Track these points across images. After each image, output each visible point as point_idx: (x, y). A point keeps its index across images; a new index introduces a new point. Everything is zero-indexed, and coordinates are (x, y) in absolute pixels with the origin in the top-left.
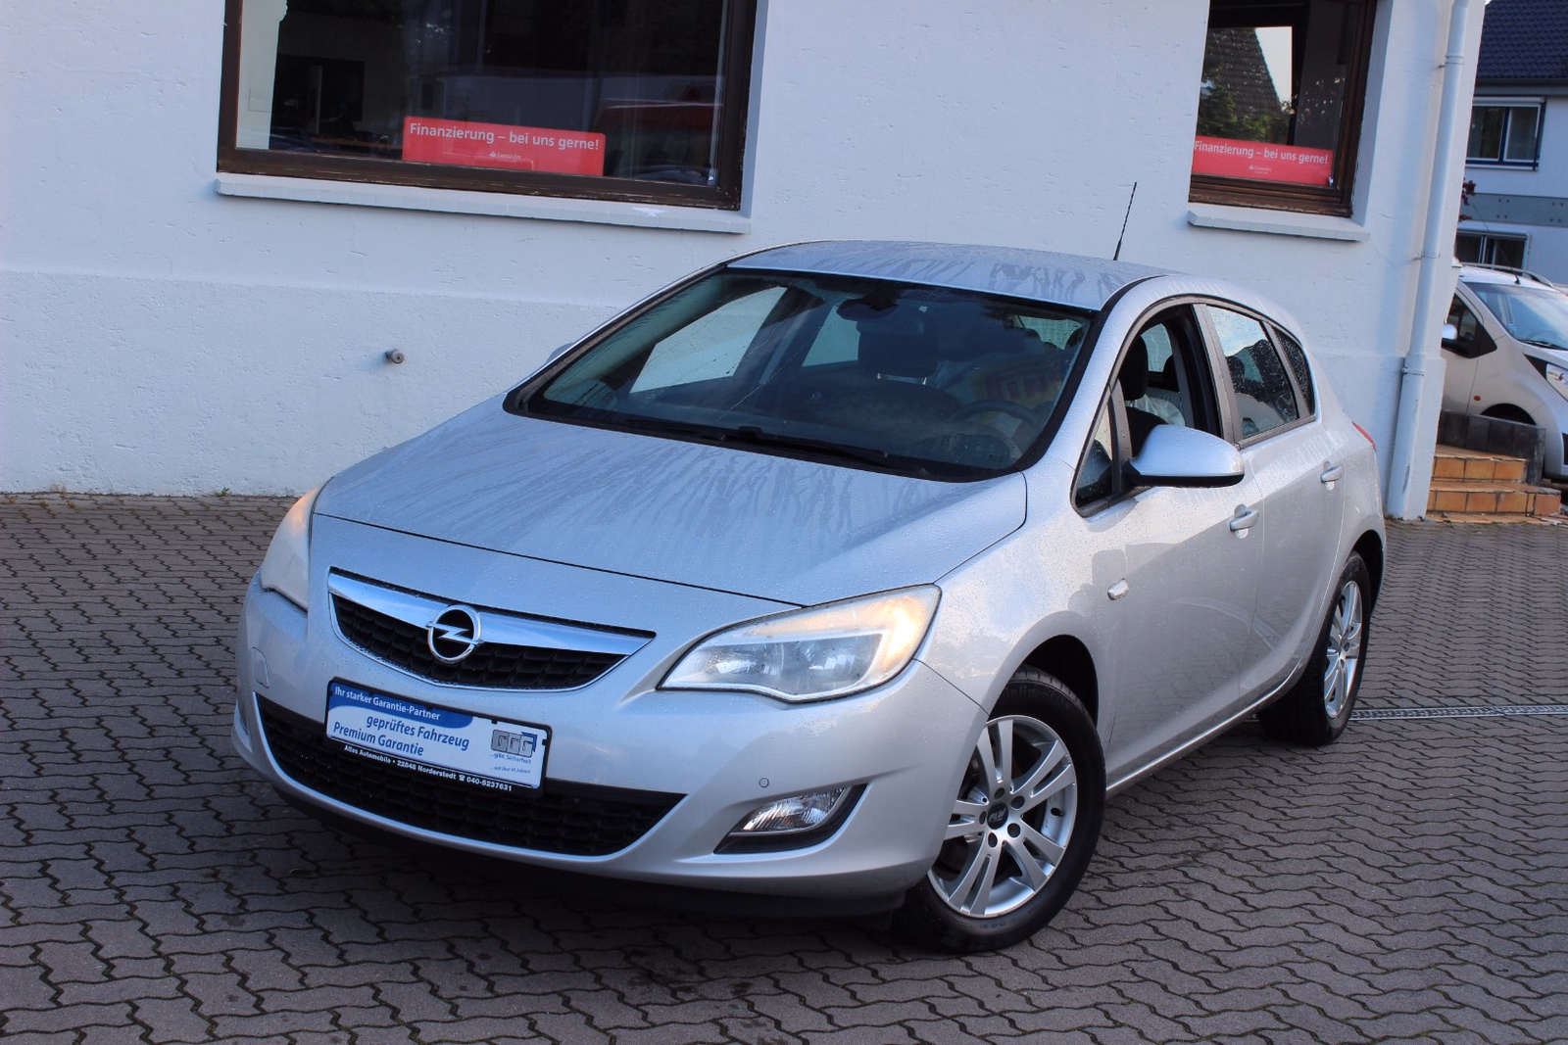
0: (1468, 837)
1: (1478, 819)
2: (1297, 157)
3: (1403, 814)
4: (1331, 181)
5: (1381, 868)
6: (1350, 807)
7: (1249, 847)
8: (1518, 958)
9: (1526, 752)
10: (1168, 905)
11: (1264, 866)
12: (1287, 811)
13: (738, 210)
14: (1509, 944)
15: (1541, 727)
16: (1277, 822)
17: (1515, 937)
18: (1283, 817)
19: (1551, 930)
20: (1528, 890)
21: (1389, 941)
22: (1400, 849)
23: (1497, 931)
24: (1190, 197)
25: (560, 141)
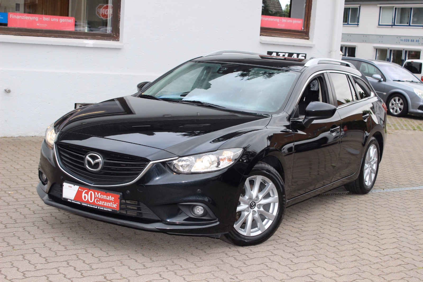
0: (360, 234)
1: (362, 228)
2: (292, 22)
3: (339, 228)
4: (303, 29)
5: (334, 247)
6: (322, 226)
7: (291, 242)
8: (381, 276)
9: (374, 205)
10: (267, 264)
11: (296, 248)
12: (302, 229)
13: (119, 41)
14: (377, 271)
15: (377, 196)
16: (300, 233)
17: (379, 268)
18: (301, 231)
19: (390, 265)
20: (381, 252)
21: (339, 272)
22: (339, 240)
23: (373, 267)
24: (260, 34)
25: (60, 19)
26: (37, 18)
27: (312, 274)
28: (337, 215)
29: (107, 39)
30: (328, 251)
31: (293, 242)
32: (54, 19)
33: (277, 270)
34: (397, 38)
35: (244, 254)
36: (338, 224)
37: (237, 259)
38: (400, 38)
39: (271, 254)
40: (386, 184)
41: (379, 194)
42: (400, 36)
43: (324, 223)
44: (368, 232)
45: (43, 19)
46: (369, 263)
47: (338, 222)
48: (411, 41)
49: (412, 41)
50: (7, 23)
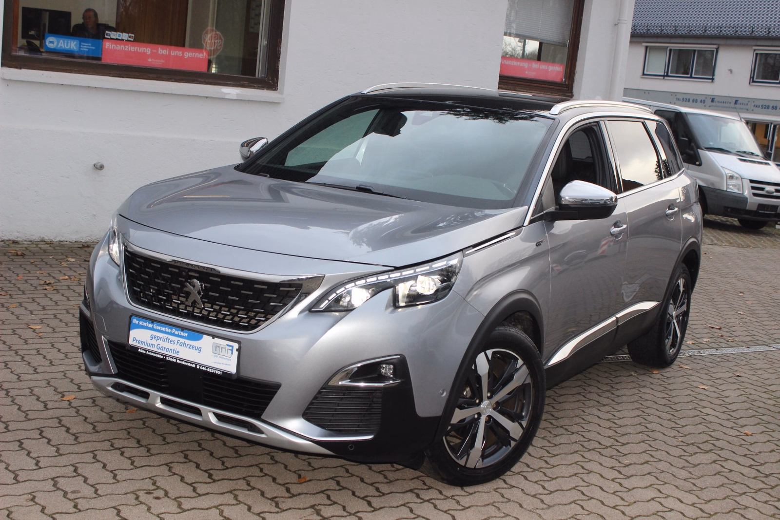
2: (548, 67)
4: (564, 80)
13: (277, 90)
14: (767, 506)
16: (614, 429)
17: (768, 501)
18: (616, 426)
20: (759, 468)
21: (706, 508)
22: (683, 444)
23: (756, 497)
24: (499, 87)
25: (185, 53)
26: (148, 50)
27: (665, 512)
28: (661, 397)
29: (259, 87)
30: (672, 465)
31: (610, 446)
32: (176, 52)
33: (603, 503)
34: (672, 95)
35: (537, 470)
36: (670, 413)
37: (529, 479)
38: (676, 95)
39: (583, 470)
40: (716, 339)
41: (712, 357)
42: (676, 93)
43: (647, 411)
44: (724, 430)
45: (158, 51)
46: (748, 490)
47: (668, 409)
48: (693, 100)
49: (695, 101)
50: (100, 56)
